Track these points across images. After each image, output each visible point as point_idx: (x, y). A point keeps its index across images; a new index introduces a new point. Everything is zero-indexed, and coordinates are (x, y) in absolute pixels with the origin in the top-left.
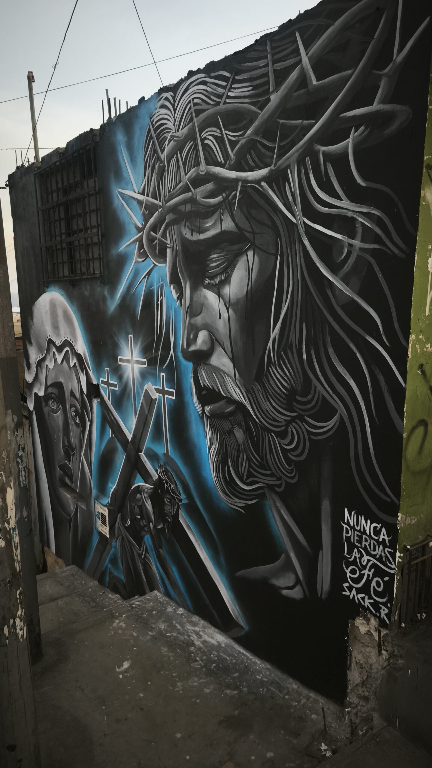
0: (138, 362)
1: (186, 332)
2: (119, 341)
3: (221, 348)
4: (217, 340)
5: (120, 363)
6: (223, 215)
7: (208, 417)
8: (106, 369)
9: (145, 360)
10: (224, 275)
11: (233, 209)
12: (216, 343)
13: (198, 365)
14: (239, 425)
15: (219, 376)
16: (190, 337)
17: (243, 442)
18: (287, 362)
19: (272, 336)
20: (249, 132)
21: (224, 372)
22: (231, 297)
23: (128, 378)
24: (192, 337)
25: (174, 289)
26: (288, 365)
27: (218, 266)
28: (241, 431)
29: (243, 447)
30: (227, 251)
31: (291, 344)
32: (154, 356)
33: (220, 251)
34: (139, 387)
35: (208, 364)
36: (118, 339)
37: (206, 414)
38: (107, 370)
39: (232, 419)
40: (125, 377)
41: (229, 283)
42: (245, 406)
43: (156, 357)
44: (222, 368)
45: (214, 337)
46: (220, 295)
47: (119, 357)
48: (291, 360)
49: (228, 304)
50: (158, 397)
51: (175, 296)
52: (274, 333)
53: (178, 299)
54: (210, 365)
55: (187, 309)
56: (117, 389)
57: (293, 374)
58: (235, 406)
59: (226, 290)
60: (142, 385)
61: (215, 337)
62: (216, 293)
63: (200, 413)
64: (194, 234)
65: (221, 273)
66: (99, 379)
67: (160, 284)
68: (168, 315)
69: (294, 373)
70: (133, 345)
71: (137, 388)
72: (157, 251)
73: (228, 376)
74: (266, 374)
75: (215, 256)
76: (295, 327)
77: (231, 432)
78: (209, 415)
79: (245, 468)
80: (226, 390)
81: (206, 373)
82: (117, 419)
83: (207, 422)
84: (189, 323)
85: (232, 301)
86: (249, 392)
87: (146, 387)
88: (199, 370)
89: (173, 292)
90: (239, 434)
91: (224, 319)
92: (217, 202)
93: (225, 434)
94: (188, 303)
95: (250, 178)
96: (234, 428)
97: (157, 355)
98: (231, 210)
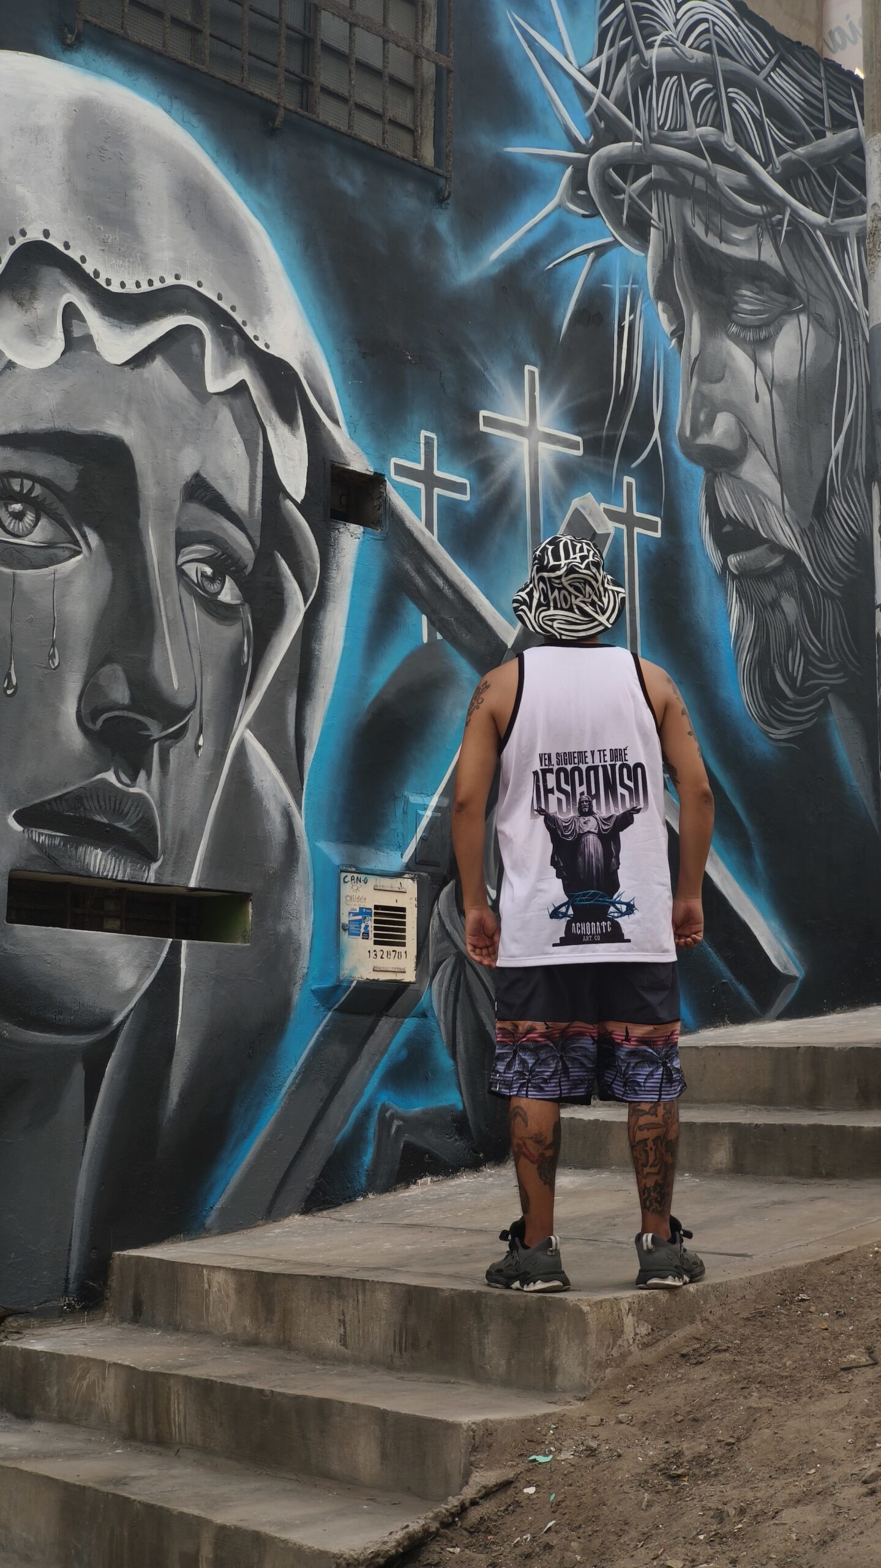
0: (550, 439)
1: (690, 405)
2: (487, 369)
3: (759, 453)
4: (751, 436)
5: (483, 428)
6: (762, 237)
7: (734, 577)
8: (424, 433)
9: (579, 439)
10: (764, 333)
11: (778, 239)
12: (750, 441)
13: (715, 475)
14: (789, 589)
15: (756, 502)
16: (698, 418)
17: (797, 621)
18: (854, 496)
19: (834, 454)
20: (800, 150)
21: (765, 496)
22: (775, 373)
23: (515, 473)
24: (702, 417)
25: (664, 311)
26: (855, 499)
27: (752, 313)
28: (793, 600)
29: (795, 629)
30: (769, 297)
31: (857, 470)
32: (607, 437)
33: (756, 290)
34: (552, 502)
35: (735, 477)
36: (484, 364)
37: (730, 571)
38: (426, 437)
39: (778, 580)
40: (504, 468)
41: (772, 349)
42: (800, 558)
43: (612, 441)
44: (762, 487)
45: (746, 431)
46: (756, 363)
47: (483, 413)
48: (858, 491)
49: (771, 383)
50: (612, 531)
51: (666, 325)
52: (837, 449)
53: (673, 334)
54: (740, 478)
55: (692, 361)
56: (466, 498)
57: (861, 513)
58: (783, 556)
59: (767, 358)
60: (562, 499)
61: (748, 431)
62: (748, 355)
63: (719, 569)
64: (710, 234)
65: (759, 327)
66: (385, 459)
67: (629, 286)
68: (648, 359)
69: (862, 511)
70: (537, 393)
71: (546, 502)
72: (625, 216)
73: (773, 503)
74: (829, 508)
75: (749, 293)
76: (861, 447)
77: (775, 604)
78: (736, 572)
79: (799, 667)
80: (768, 528)
81: (732, 492)
82: (462, 586)
83: (732, 587)
84: (697, 391)
85: (776, 380)
86: (806, 534)
87: (576, 503)
88: (717, 485)
89: (663, 317)
90: (790, 606)
91: (764, 404)
92: (753, 211)
93: (765, 607)
94: (695, 352)
95: (802, 213)
96: (780, 596)
97: (616, 435)
98: (775, 239)
